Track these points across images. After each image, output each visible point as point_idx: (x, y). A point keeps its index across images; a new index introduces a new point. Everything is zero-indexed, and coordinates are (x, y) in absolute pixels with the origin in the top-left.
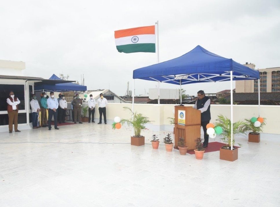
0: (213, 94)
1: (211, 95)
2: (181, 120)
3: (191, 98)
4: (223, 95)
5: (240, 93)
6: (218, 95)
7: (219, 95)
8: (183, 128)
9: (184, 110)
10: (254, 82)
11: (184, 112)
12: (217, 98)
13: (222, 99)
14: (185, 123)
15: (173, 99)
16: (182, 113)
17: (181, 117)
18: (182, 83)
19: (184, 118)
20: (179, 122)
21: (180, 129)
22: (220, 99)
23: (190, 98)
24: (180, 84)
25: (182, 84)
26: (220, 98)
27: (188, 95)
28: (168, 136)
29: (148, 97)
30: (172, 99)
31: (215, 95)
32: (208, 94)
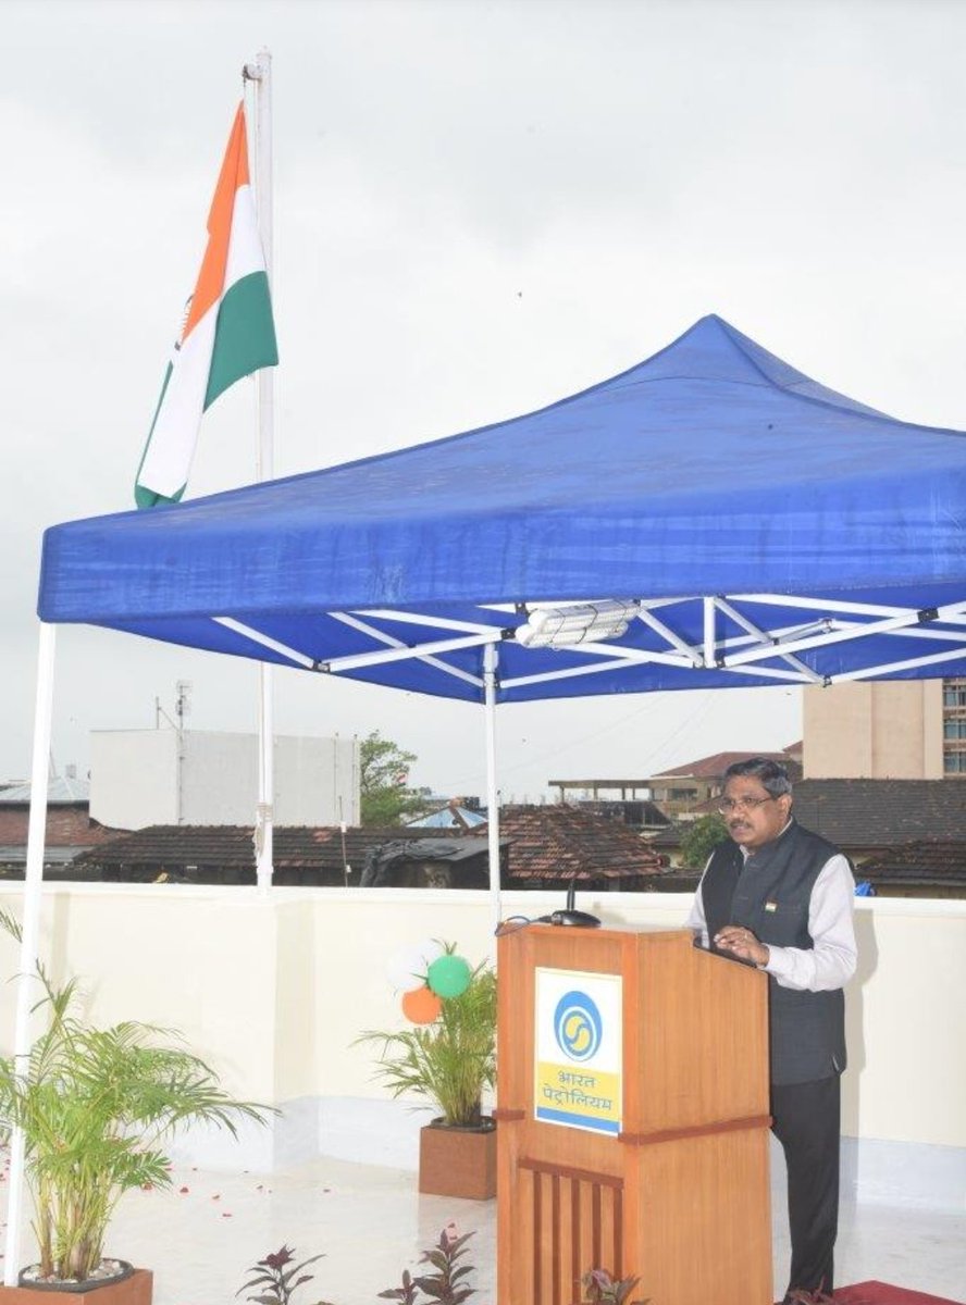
0: (623, 785)
1: (613, 795)
2: (563, 1078)
3: (458, 820)
4: (701, 795)
5: (842, 781)
6: (664, 795)
7: (677, 793)
8: (596, 1160)
9: (610, 968)
10: (945, 694)
11: (606, 990)
12: (660, 819)
13: (700, 833)
14: (616, 1114)
15: (310, 824)
16: (575, 999)
17: (568, 1041)
18: (505, 684)
19: (609, 1060)
20: (540, 1100)
21: (557, 1172)
22: (687, 824)
23: (446, 820)
24: (490, 694)
25: (503, 697)
26: (683, 817)
27: (427, 791)
28: (433, 1258)
29: (83, 806)
30: (303, 829)
31: (643, 795)
32: (586, 784)
